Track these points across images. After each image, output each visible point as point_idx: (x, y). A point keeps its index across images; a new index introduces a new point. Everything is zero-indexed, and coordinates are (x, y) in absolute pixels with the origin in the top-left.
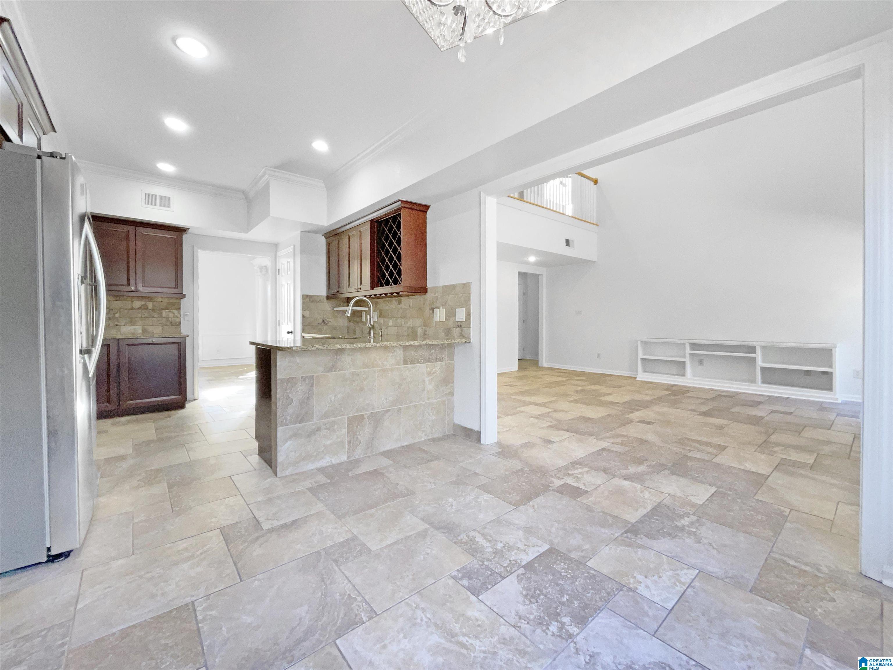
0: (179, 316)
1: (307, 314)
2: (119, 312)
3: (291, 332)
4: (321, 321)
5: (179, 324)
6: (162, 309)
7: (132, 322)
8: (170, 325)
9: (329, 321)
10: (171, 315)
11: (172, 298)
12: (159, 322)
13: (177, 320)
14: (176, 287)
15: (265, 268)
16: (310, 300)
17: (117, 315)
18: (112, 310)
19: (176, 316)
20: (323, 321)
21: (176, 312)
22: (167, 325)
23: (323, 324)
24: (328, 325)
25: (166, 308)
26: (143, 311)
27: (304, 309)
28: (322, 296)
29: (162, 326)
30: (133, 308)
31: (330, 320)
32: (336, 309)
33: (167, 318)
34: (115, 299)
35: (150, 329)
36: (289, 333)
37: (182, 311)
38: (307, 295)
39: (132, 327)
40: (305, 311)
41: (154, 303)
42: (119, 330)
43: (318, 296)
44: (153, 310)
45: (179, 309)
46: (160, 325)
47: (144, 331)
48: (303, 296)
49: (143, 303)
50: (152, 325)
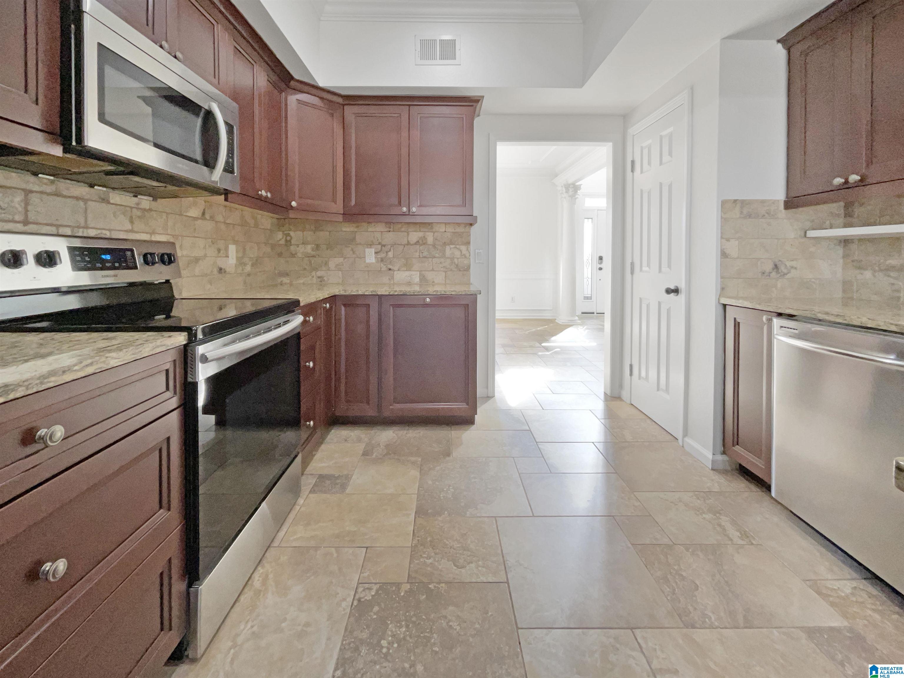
0: (467, 255)
1: (733, 248)
2: (392, 250)
3: (676, 291)
4: (768, 267)
5: (467, 269)
6: (445, 244)
7: (408, 267)
8: (456, 270)
9: (792, 267)
10: (457, 253)
11: (459, 224)
12: (441, 265)
13: (465, 262)
14: (464, 205)
15: (571, 186)
16: (741, 213)
17: (390, 254)
18: (384, 246)
19: (464, 255)
20: (776, 267)
21: (463, 248)
22: (451, 270)
23: (774, 274)
24: (787, 276)
25: (451, 243)
26: (421, 248)
27: (724, 237)
28: (774, 202)
29: (445, 272)
30: (408, 244)
31: (794, 263)
32: (812, 234)
33: (452, 259)
34: (388, 229)
35: (430, 276)
36: (669, 291)
37: (472, 247)
38: (735, 201)
39: (407, 273)
40: (728, 240)
41: (436, 234)
42: (393, 277)
43: (763, 202)
44: (434, 246)
45: (468, 243)
46: (442, 269)
47: (423, 279)
48: (724, 203)
49: (421, 234)
50: (433, 270)
